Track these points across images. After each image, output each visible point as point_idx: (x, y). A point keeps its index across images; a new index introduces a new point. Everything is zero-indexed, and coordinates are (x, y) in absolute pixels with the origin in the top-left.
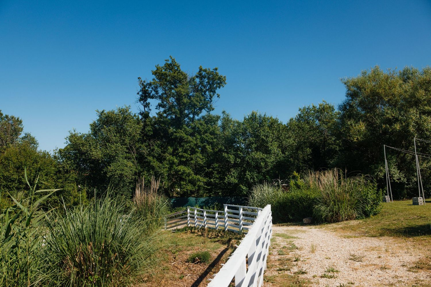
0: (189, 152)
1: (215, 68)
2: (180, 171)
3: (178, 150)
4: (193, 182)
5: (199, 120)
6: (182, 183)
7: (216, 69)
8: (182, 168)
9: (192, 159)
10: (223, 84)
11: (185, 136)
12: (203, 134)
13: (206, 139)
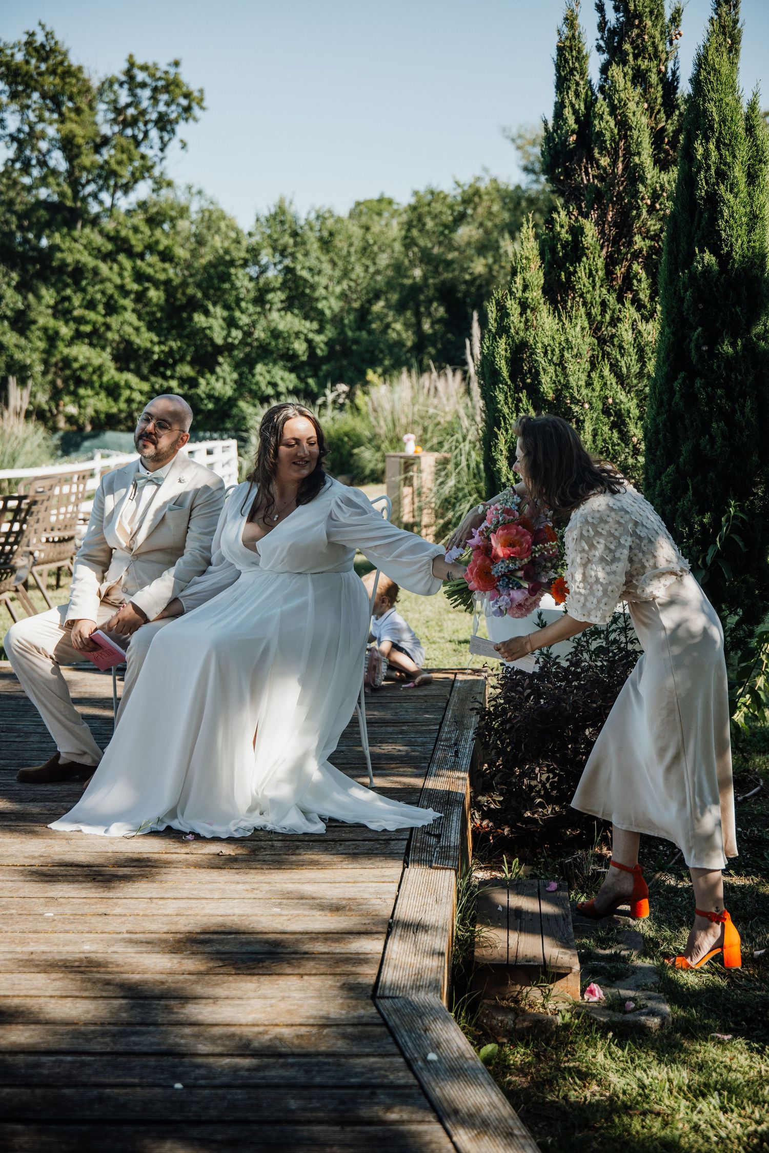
0: (101, 308)
1: (171, 59)
2: (76, 360)
3: (68, 299)
4: (113, 391)
5: (129, 213)
6: (82, 391)
7: (176, 64)
8: (82, 352)
9: (108, 327)
10: (196, 111)
11: (89, 261)
12: (141, 256)
13: (150, 271)
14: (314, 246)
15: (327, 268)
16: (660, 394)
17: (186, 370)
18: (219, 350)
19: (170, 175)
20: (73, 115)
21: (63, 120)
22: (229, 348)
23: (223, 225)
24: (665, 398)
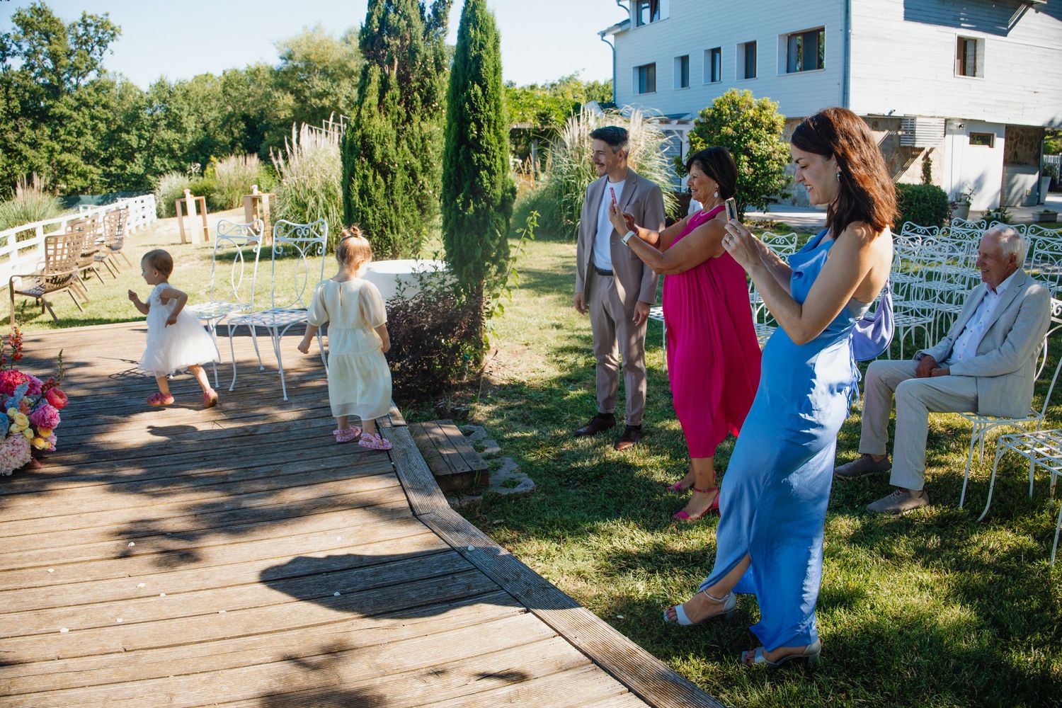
0: (75, 135)
1: (105, 12)
2: (64, 161)
3: (58, 131)
4: (83, 175)
5: (86, 86)
6: (68, 177)
7: (107, 15)
8: (66, 157)
9: (79, 144)
10: (118, 36)
11: (68, 112)
12: (93, 107)
13: (98, 114)
14: (180, 98)
15: (186, 107)
16: (451, 157)
17: (118, 161)
18: (134, 151)
19: (105, 67)
20: (56, 41)
21: (50, 43)
22: (139, 149)
23: (133, 89)
24: (454, 159)
